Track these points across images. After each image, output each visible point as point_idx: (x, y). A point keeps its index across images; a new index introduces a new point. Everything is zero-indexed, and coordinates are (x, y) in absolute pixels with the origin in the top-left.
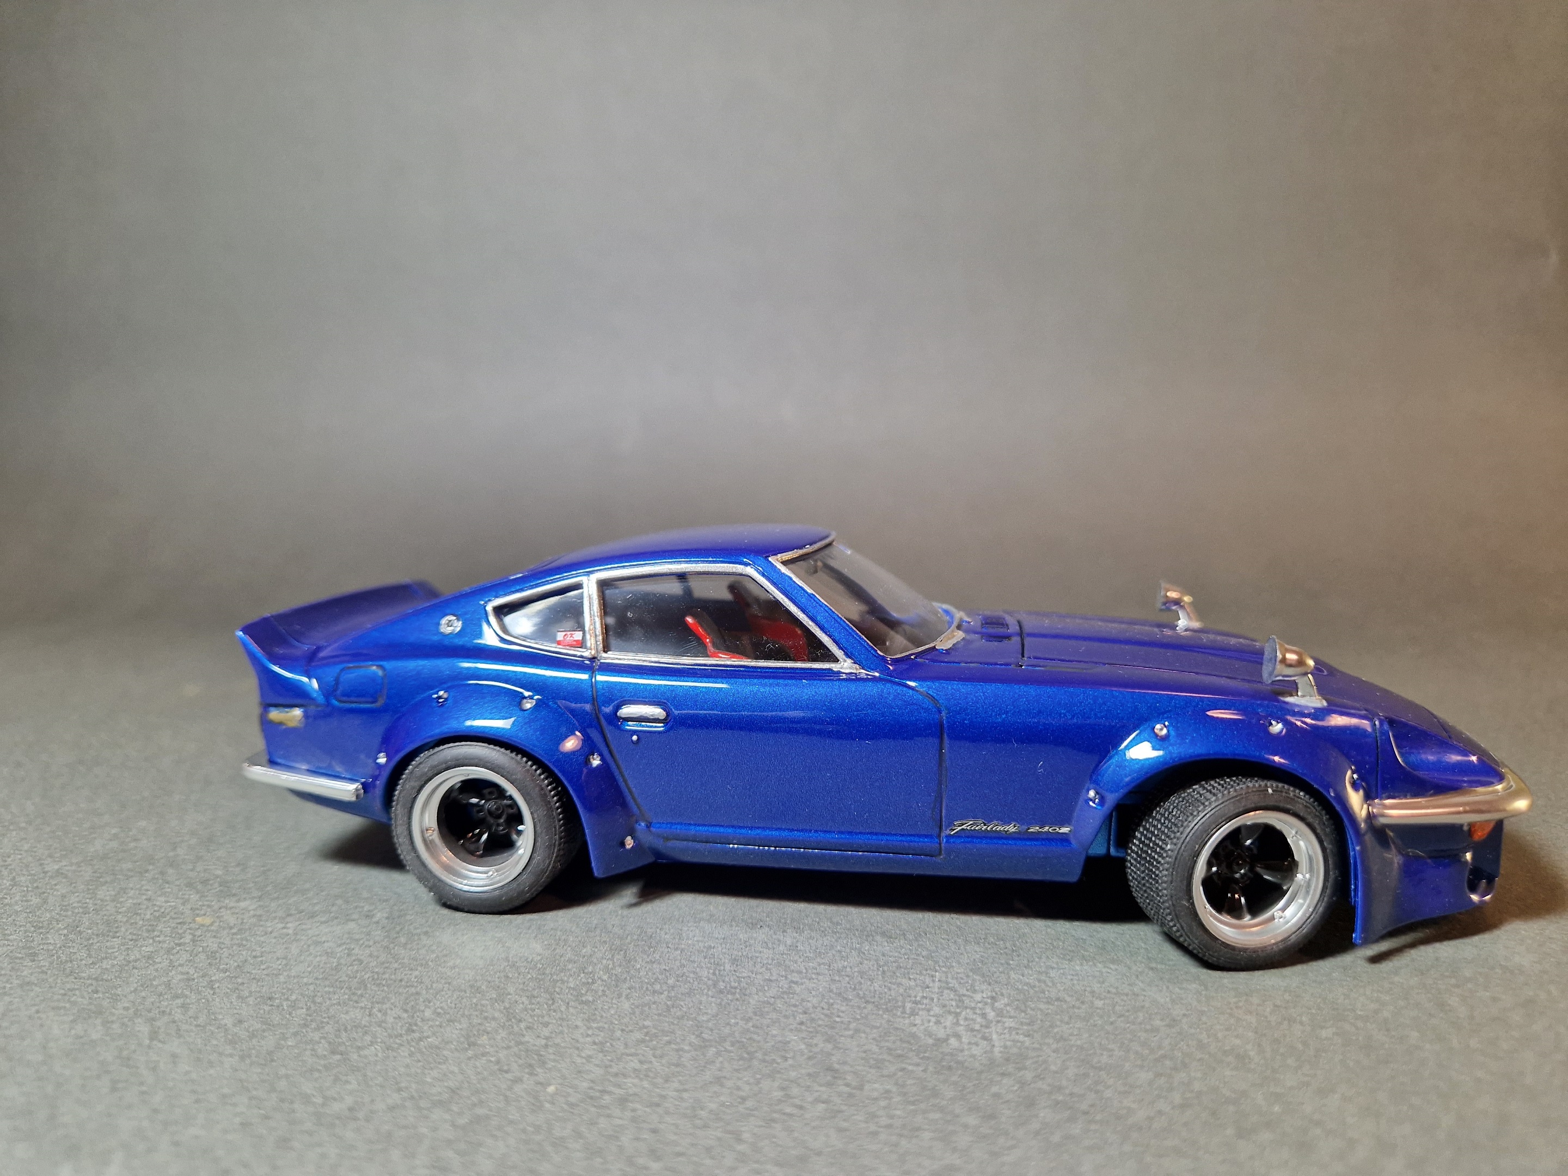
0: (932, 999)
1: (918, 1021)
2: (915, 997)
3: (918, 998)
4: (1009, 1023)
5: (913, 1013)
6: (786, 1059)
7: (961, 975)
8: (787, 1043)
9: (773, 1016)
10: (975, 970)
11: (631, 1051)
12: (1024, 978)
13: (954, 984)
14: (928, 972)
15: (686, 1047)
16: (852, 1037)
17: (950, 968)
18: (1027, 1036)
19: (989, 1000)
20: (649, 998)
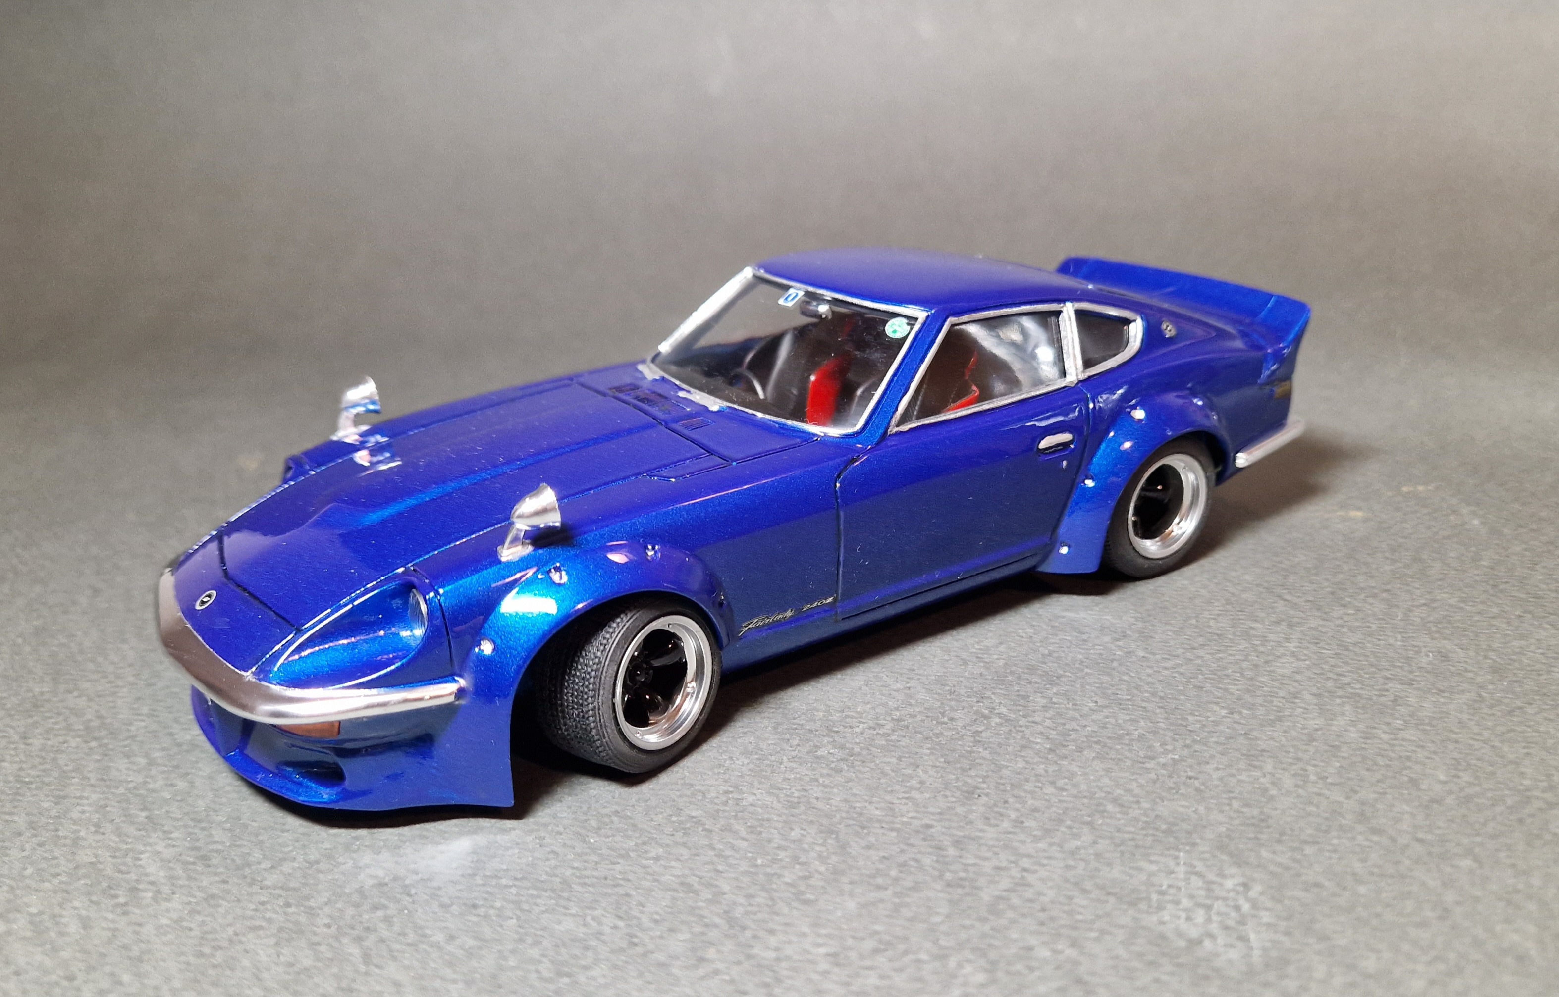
0: (1179, 888)
1: (1167, 918)
2: (1161, 886)
3: (1164, 887)
4: (1266, 917)
5: (1160, 908)
6: (1031, 969)
7: (1207, 856)
8: (1030, 949)
9: (1010, 914)
10: (1222, 848)
11: (867, 963)
12: (1279, 859)
13: (1200, 866)
14: (1172, 852)
15: (924, 957)
16: (1097, 940)
17: (1194, 845)
18: (1288, 933)
19: (1241, 889)
20: (874, 895)
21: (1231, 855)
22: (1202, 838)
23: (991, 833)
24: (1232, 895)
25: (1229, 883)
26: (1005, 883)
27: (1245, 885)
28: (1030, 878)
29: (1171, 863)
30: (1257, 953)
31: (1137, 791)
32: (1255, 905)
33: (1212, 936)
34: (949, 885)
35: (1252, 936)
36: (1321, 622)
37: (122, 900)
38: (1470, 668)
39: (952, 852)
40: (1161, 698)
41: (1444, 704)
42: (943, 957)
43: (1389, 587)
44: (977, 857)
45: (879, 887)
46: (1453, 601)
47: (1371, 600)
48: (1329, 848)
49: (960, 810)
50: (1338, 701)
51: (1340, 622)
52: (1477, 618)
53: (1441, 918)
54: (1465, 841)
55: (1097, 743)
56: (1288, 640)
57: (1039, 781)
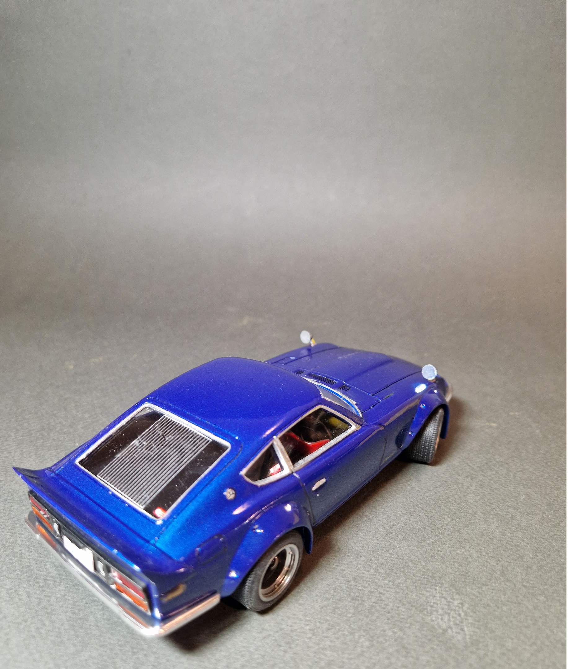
0: (437, 604)
1: (434, 619)
2: (431, 603)
4: (470, 620)
5: (431, 614)
6: (386, 641)
7: (447, 589)
8: (385, 631)
9: (376, 614)
10: (452, 585)
11: (325, 635)
12: (473, 591)
13: (445, 594)
14: (434, 587)
15: (347, 633)
16: (409, 628)
17: (442, 584)
18: (479, 628)
19: (460, 605)
20: (325, 603)
21: (456, 589)
22: (445, 581)
23: (367, 574)
24: (457, 608)
25: (456, 603)
26: (374, 599)
27: (462, 604)
28: (383, 597)
29: (434, 592)
30: (468, 637)
31: (420, 557)
32: (466, 614)
33: (451, 628)
34: (353, 599)
35: (466, 629)
36: (484, 478)
37: (41, 584)
38: (539, 503)
39: (353, 583)
40: (426, 511)
41: (530, 520)
42: (352, 634)
43: (507, 462)
44: (363, 586)
45: (328, 599)
46: (531, 470)
47: (501, 468)
48: (492, 588)
49: (355, 563)
50: (491, 516)
51: (490, 478)
52: (540, 478)
53: (534, 624)
54: (541, 588)
55: (403, 532)
56: (471, 486)
57: (383, 550)
